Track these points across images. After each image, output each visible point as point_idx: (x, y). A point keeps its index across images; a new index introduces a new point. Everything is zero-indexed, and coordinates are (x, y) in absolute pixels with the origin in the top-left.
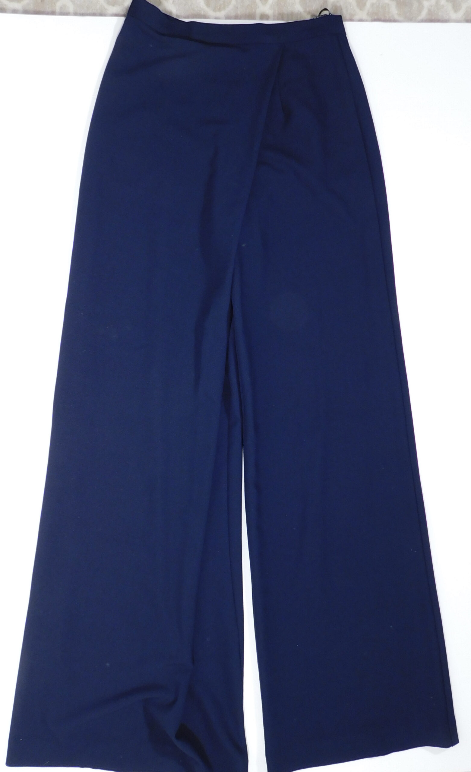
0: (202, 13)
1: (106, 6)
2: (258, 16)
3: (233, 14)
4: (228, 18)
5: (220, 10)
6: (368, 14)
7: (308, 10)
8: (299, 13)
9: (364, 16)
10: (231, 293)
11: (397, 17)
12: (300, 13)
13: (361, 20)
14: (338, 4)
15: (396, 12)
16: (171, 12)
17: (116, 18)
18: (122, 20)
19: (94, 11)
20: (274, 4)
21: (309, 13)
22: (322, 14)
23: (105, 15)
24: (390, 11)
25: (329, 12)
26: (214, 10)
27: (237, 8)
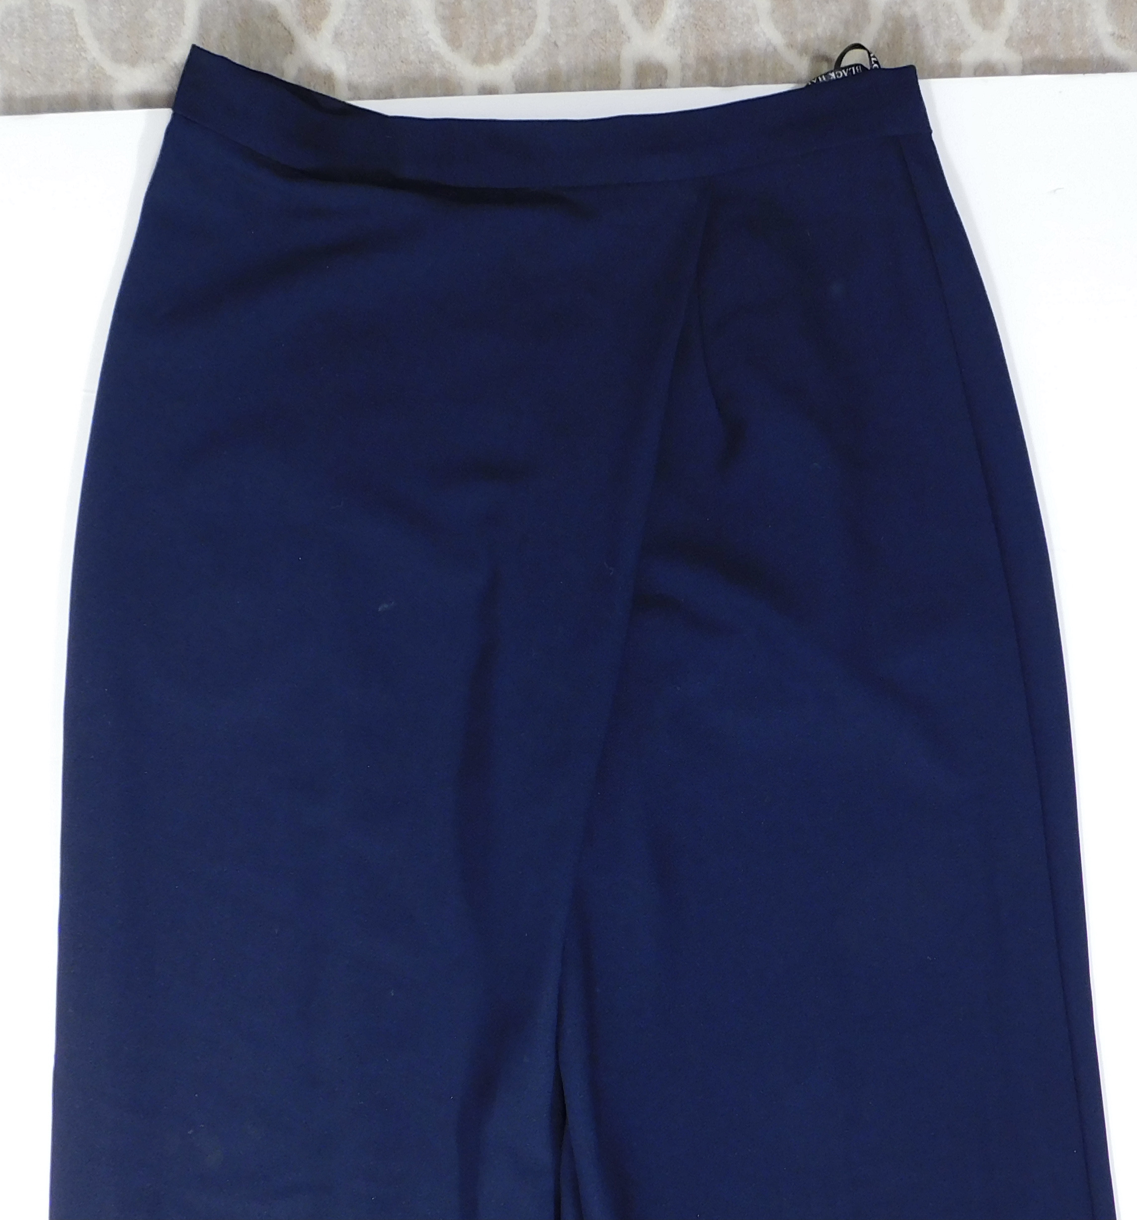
0: (437, 70)
1: (108, 67)
2: (627, 73)
3: (540, 70)
4: (525, 86)
5: (496, 58)
6: (1008, 42)
7: (799, 37)
8: (770, 49)
9: (998, 52)
10: (557, 1052)
11: (1111, 49)
12: (775, 49)
13: (987, 69)
14: (906, 12)
15: (1110, 29)
16: (329, 78)
17: (142, 114)
18: (164, 116)
19: (69, 88)
20: (682, 22)
21: (803, 50)
22: (847, 61)
23: (109, 105)
24: (1088, 24)
25: (869, 54)
26: (477, 60)
27: (555, 44)
